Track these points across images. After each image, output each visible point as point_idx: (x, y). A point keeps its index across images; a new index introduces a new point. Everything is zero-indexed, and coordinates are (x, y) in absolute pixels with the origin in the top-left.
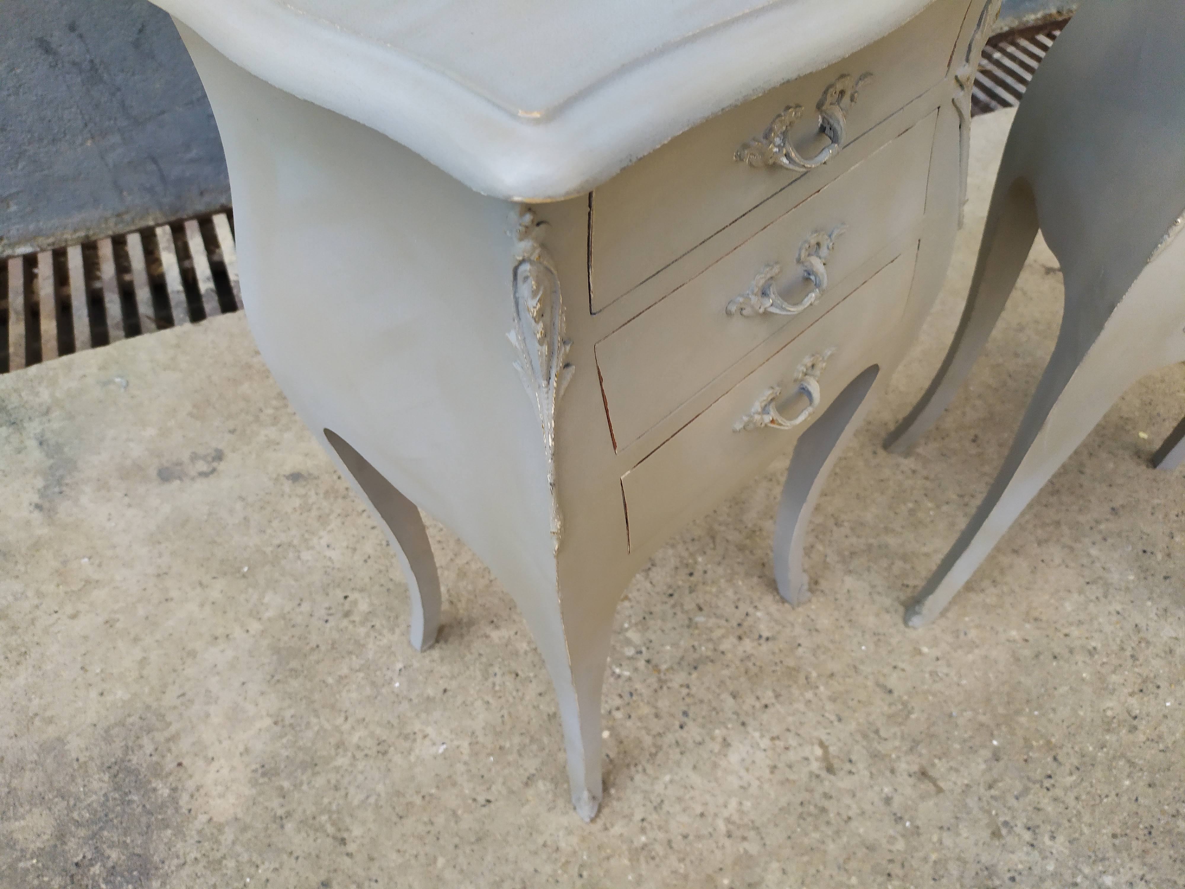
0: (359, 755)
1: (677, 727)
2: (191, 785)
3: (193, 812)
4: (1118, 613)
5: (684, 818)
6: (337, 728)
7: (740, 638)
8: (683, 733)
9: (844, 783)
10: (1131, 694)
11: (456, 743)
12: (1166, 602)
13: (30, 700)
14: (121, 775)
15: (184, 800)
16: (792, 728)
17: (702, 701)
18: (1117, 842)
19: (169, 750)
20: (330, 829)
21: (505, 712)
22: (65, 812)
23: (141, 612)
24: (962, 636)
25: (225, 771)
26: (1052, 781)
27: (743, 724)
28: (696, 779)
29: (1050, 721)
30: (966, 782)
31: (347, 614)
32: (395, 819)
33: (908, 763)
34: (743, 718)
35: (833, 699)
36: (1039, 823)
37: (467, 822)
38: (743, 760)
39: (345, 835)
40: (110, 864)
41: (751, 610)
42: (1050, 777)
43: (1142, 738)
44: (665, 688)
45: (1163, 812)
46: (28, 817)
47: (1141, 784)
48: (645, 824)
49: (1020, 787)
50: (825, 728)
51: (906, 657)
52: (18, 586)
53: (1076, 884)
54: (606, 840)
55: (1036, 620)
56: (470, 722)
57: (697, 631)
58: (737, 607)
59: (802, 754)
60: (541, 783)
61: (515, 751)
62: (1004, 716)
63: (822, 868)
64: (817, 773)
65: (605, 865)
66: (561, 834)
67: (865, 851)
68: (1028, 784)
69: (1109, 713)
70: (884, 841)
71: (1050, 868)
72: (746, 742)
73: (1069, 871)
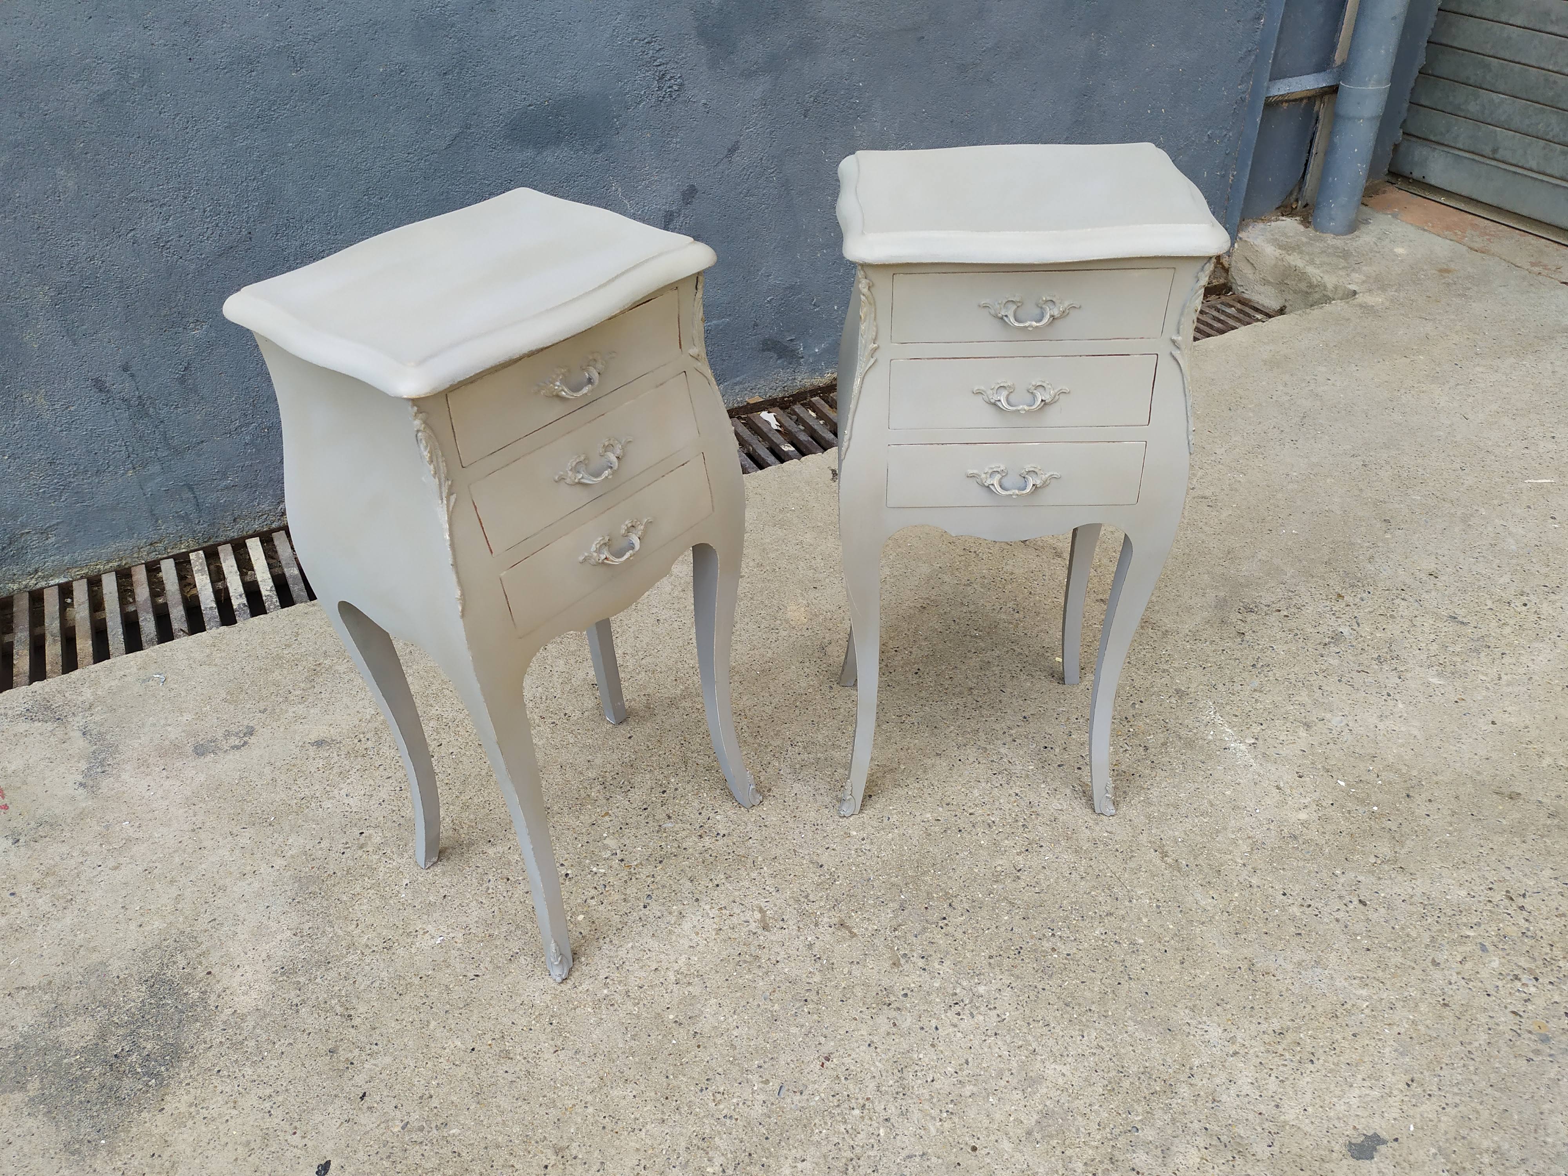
0: (367, 951)
1: (642, 907)
2: (218, 988)
3: (219, 1009)
4: (1017, 795)
5: (643, 974)
6: (348, 933)
7: (701, 836)
8: (647, 912)
9: (776, 936)
10: (1018, 854)
11: (452, 935)
12: (1057, 783)
13: (75, 936)
14: (157, 986)
15: (212, 1000)
16: (737, 900)
17: (664, 886)
18: (992, 961)
19: (200, 963)
20: (339, 1010)
21: (496, 908)
22: (107, 1017)
23: (177, 860)
24: (885, 820)
25: (249, 975)
26: (946, 922)
27: (697, 900)
28: (654, 944)
29: (950, 878)
30: (876, 927)
31: (361, 847)
32: (395, 996)
33: (830, 917)
34: (696, 896)
35: (774, 876)
36: (932, 953)
37: (458, 992)
38: (694, 927)
39: (352, 1013)
40: (146, 1053)
41: (712, 815)
42: (944, 918)
43: (1023, 884)
44: (634, 879)
45: (1032, 937)
46: (73, 1024)
47: (1017, 917)
48: (608, 980)
49: (919, 928)
50: (765, 898)
51: (837, 840)
52: (65, 849)
53: (956, 994)
54: (574, 996)
55: (948, 804)
56: (465, 919)
57: (665, 835)
58: (700, 814)
59: (743, 919)
60: (522, 959)
61: (502, 937)
62: (912, 877)
63: (751, 1000)
64: (754, 931)
65: (572, 1014)
66: (536, 995)
67: (788, 984)
68: (926, 925)
69: (999, 869)
70: (805, 976)
71: (937, 985)
72: (698, 913)
73: (951, 985)
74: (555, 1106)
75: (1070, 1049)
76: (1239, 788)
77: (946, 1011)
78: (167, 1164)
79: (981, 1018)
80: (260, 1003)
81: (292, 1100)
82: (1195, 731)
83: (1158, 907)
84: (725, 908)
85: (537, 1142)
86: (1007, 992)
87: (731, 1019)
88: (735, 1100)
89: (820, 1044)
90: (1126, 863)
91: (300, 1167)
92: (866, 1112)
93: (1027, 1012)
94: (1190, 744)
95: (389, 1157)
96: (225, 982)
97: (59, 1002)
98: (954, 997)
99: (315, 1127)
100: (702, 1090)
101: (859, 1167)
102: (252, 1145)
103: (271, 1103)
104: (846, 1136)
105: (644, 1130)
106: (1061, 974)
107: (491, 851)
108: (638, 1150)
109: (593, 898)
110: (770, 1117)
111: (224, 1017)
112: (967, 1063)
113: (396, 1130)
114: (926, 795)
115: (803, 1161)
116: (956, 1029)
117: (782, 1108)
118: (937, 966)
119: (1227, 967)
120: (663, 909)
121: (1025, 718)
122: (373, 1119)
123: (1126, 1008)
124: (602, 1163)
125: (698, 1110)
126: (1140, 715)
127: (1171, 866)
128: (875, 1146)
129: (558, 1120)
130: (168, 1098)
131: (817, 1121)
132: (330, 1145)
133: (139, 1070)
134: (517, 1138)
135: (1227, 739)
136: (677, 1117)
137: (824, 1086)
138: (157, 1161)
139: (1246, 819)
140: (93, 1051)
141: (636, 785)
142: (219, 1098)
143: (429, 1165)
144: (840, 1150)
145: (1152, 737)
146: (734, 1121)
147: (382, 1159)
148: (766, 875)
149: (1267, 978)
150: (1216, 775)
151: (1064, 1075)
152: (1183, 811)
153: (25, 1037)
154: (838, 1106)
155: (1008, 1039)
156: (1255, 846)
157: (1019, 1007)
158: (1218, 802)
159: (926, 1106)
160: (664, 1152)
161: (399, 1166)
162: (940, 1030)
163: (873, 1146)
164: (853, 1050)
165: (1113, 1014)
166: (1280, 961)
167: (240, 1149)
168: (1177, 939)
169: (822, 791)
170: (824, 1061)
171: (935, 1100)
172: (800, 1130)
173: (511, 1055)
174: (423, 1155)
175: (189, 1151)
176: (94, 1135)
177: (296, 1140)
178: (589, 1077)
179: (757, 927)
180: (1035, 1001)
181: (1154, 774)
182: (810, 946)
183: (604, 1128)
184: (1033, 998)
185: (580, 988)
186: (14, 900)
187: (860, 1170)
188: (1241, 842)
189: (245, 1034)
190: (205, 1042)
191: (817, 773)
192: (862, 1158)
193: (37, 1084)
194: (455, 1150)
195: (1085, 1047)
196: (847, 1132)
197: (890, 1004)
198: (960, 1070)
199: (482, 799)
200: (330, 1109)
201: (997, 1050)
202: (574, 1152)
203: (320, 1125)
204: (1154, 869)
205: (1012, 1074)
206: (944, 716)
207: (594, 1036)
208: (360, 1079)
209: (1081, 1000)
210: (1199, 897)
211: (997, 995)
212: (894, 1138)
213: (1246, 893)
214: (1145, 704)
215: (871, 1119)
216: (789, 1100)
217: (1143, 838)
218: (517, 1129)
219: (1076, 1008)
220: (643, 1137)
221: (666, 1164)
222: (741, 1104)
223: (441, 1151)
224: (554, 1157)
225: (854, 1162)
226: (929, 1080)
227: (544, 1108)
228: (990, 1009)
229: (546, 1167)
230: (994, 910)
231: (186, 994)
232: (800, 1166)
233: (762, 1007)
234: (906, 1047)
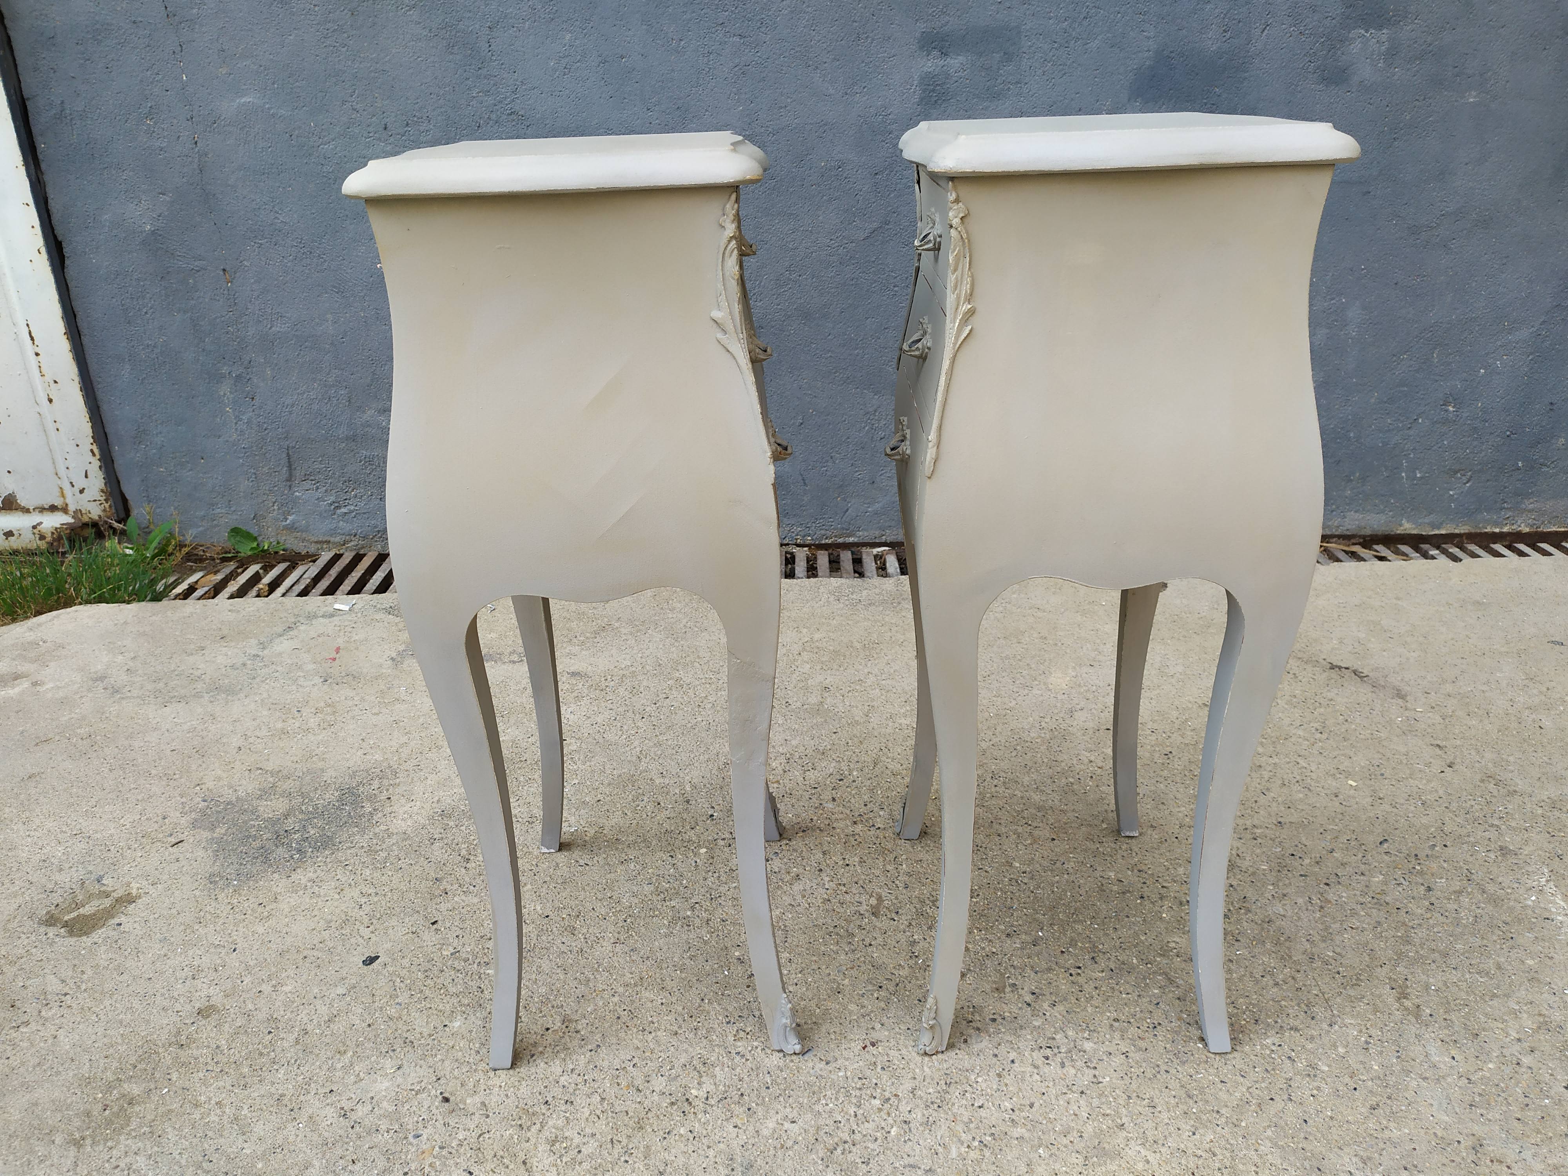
2: (388, 810)
3: (378, 824)
4: (1232, 886)
7: (855, 823)
9: (882, 923)
11: (586, 829)
13: (318, 747)
14: (347, 795)
15: (378, 816)
16: (861, 882)
18: (1116, 1024)
19: (387, 790)
20: (464, 852)
22: (299, 804)
24: (1058, 864)
25: (415, 809)
26: (1079, 971)
27: (820, 870)
29: (1107, 935)
34: (822, 867)
35: (909, 875)
36: (1047, 993)
38: (805, 890)
39: (472, 858)
41: (876, 809)
42: (1079, 968)
49: (1044, 965)
50: (889, 889)
52: (352, 694)
53: (1054, 1039)
54: (659, 907)
55: (1140, 871)
56: (605, 821)
57: (821, 812)
58: (866, 805)
59: (857, 898)
60: (632, 866)
61: (627, 843)
62: (1062, 920)
63: (824, 967)
64: (862, 912)
65: (647, 920)
66: (628, 894)
67: (870, 967)
68: (1054, 966)
69: (1173, 945)
70: (892, 966)
71: (1036, 1024)
72: (814, 881)
73: (1053, 1030)
74: (587, 985)
75: (1170, 1139)
76: (1549, 962)
77: (1032, 1050)
78: (266, 914)
79: (1073, 1071)
80: (409, 829)
81: (384, 903)
82: (1509, 891)
83: (1367, 1043)
84: (844, 885)
85: (553, 1007)
86: (1118, 1060)
87: (794, 976)
88: (756, 1044)
89: (873, 1028)
90: (1345, 988)
91: (355, 953)
92: (887, 1106)
93: (1134, 1086)
94: (1495, 901)
95: (427, 971)
96: (395, 808)
97: (276, 784)
98: (1050, 1041)
99: (387, 928)
100: (728, 1023)
101: (850, 1152)
102: (332, 924)
103: (367, 900)
104: (852, 1119)
105: (653, 1034)
106: (1198, 1065)
108: (638, 1048)
109: (724, 839)
110: (782, 1071)
111: (377, 830)
112: (1031, 1106)
113: (445, 953)
114: (1119, 856)
115: (794, 1122)
116: (1036, 1071)
117: (798, 1068)
118: (1046, 1005)
119: (1440, 1134)
120: (783, 867)
121: (1280, 823)
122: (434, 939)
123: (1269, 1126)
124: (598, 1046)
125: (714, 1037)
126: (1437, 857)
127: (1407, 1009)
128: (879, 1141)
129: (583, 996)
130: (299, 871)
131: (829, 1093)
132: (388, 945)
133: (294, 845)
134: (538, 997)
135: (1554, 910)
136: (692, 1035)
137: (856, 1066)
138: (260, 909)
139: (1546, 995)
140: (274, 822)
141: (818, 768)
142: (333, 884)
143: (452, 990)
144: (838, 1128)
145: (1443, 881)
146: (744, 1060)
147: (419, 971)
148: (902, 872)
149: (1496, 1166)
150: (1520, 940)
151: (1148, 1162)
152: (1453, 962)
153: (238, 798)
154: (860, 1089)
155: (1096, 1102)
156: (1544, 1025)
157: (1125, 1077)
158: (1509, 967)
159: (960, 1128)
160: (660, 1060)
161: (429, 981)
162: (1016, 1064)
163: (876, 1140)
164: (906, 1047)
165: (1247, 1127)
166: (1527, 1154)
167: (322, 922)
168: (1379, 1082)
169: (1002, 822)
170: (868, 1044)
171: (972, 1126)
172: (806, 1095)
173: (576, 932)
174: (453, 980)
175: (287, 910)
176: (233, 877)
177: (366, 933)
178: (631, 973)
179: (867, 911)
180: (1150, 1079)
181: (1429, 915)
182: (914, 943)
183: (619, 1018)
184: (1149, 1075)
185: (668, 903)
186: (297, 714)
187: (849, 1156)
188: (1525, 1016)
189: (384, 846)
190: (352, 843)
191: (1005, 806)
192: (858, 1146)
193: (223, 831)
194: (482, 986)
195: (1190, 1145)
196: (856, 1115)
197: (971, 1022)
198: (1019, 1109)
199: (675, 742)
200: (407, 920)
201: (1076, 1108)
202: (579, 1027)
203: (391, 929)
204: (1380, 1005)
205: (1081, 1136)
206: (1179, 796)
207: (657, 943)
208: (443, 907)
209: (1210, 1098)
210: (1432, 1050)
211: (1105, 1058)
212: (905, 1141)
213: (1508, 1070)
214: (1449, 850)
215: (889, 1114)
216: (811, 1064)
217: (1382, 973)
218: (543, 990)
219: (1200, 1103)
220: (649, 1040)
221: (657, 1070)
222: (759, 1048)
223: (470, 983)
224: (559, 1024)
225: (846, 1146)
226: (976, 1105)
227: (575, 982)
228: (1088, 1067)
229: (548, 1029)
230: (1144, 978)
231: (362, 807)
232: (787, 1125)
233: (831, 977)
234: (967, 1065)
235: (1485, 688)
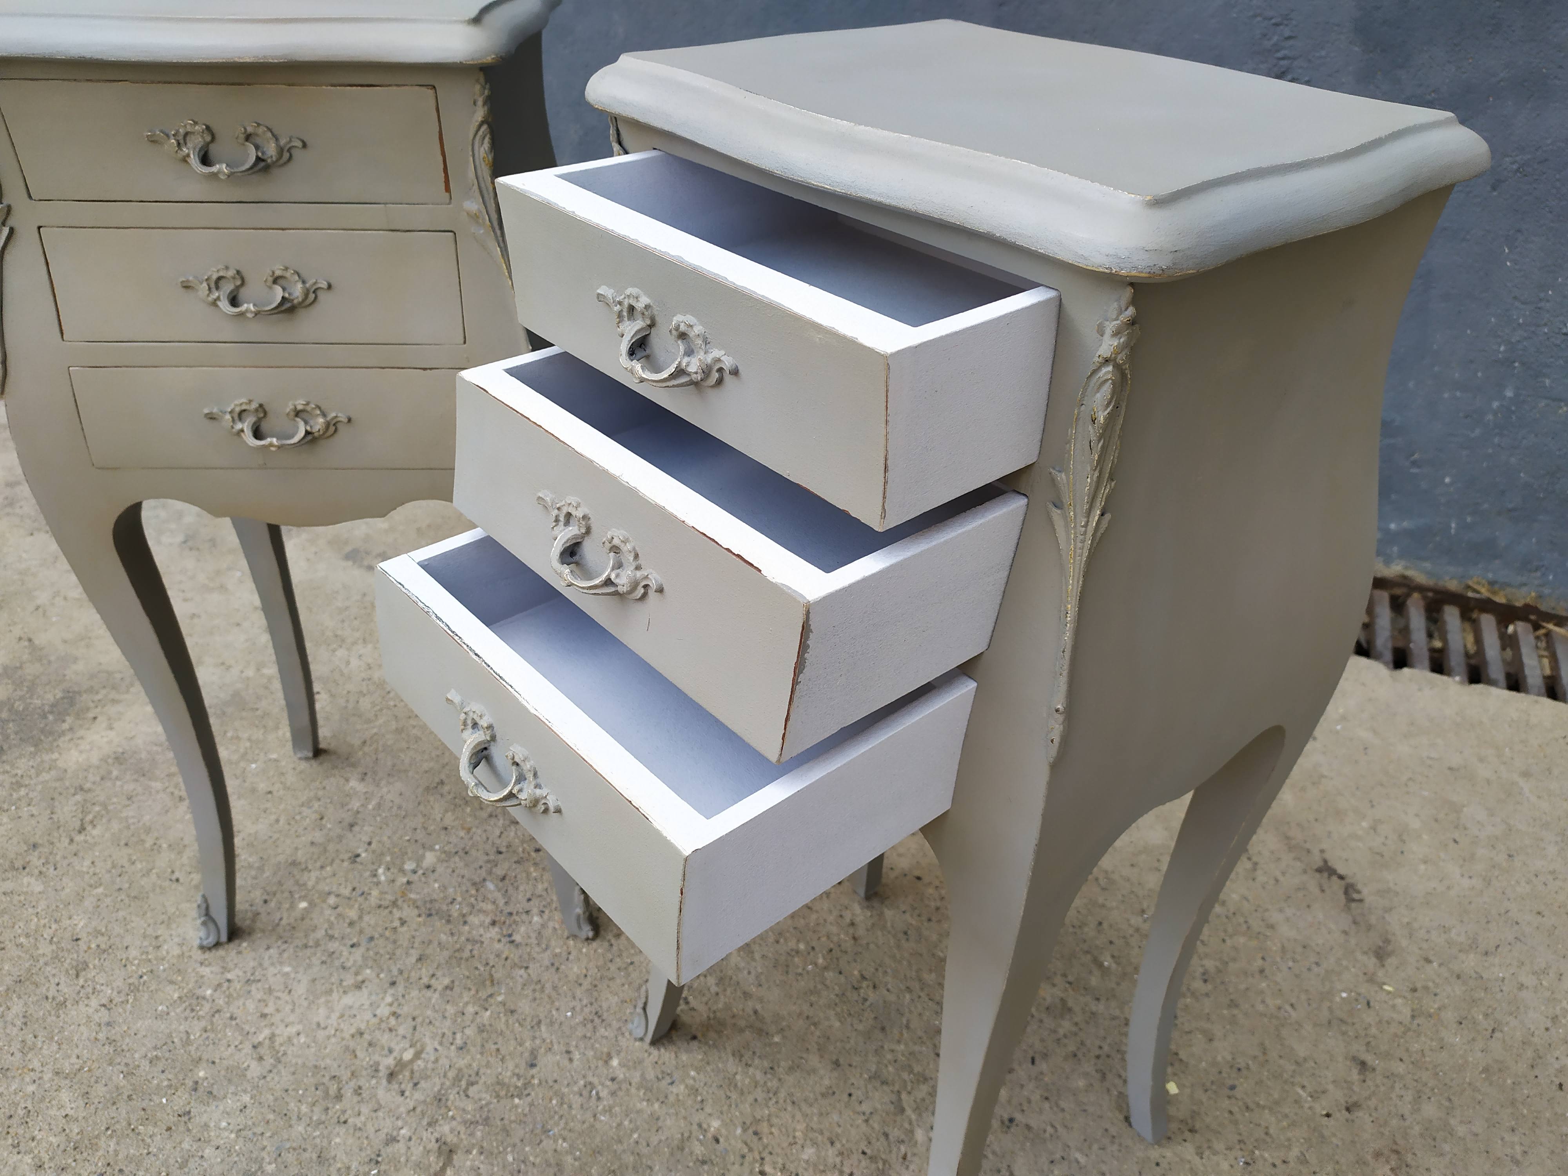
1: (351, 943)
2: (81, 733)
5: (251, 1006)
7: (494, 923)
8: (346, 951)
15: (65, 738)
16: (419, 1020)
17: (394, 941)
22: (17, 698)
24: (666, 1082)
25: (105, 740)
27: (393, 983)
28: (302, 988)
32: (123, 842)
34: (400, 979)
37: (148, 881)
38: (350, 1007)
41: (535, 912)
44: (388, 910)
51: (590, 1053)
54: (189, 971)
55: (756, 1134)
57: (474, 892)
72: (373, 997)
74: (25, 1054)
84: (399, 1016)
87: (227, 1133)
97: (24, 665)
107: (353, 783)
109: (338, 896)
111: (47, 757)
120: (360, 963)
148: (479, 1020)
173: (82, 974)
178: (78, 1057)
179: (388, 1067)
235: (1529, 980)
